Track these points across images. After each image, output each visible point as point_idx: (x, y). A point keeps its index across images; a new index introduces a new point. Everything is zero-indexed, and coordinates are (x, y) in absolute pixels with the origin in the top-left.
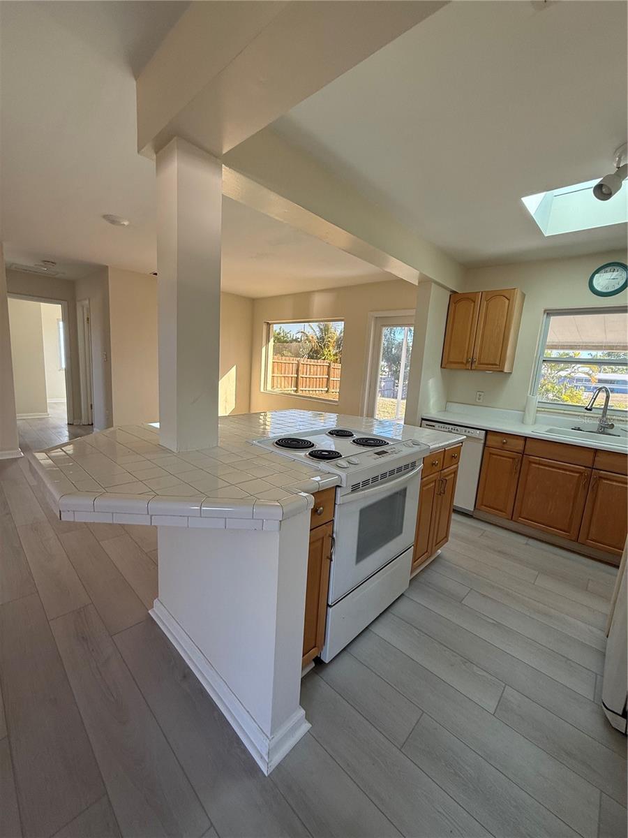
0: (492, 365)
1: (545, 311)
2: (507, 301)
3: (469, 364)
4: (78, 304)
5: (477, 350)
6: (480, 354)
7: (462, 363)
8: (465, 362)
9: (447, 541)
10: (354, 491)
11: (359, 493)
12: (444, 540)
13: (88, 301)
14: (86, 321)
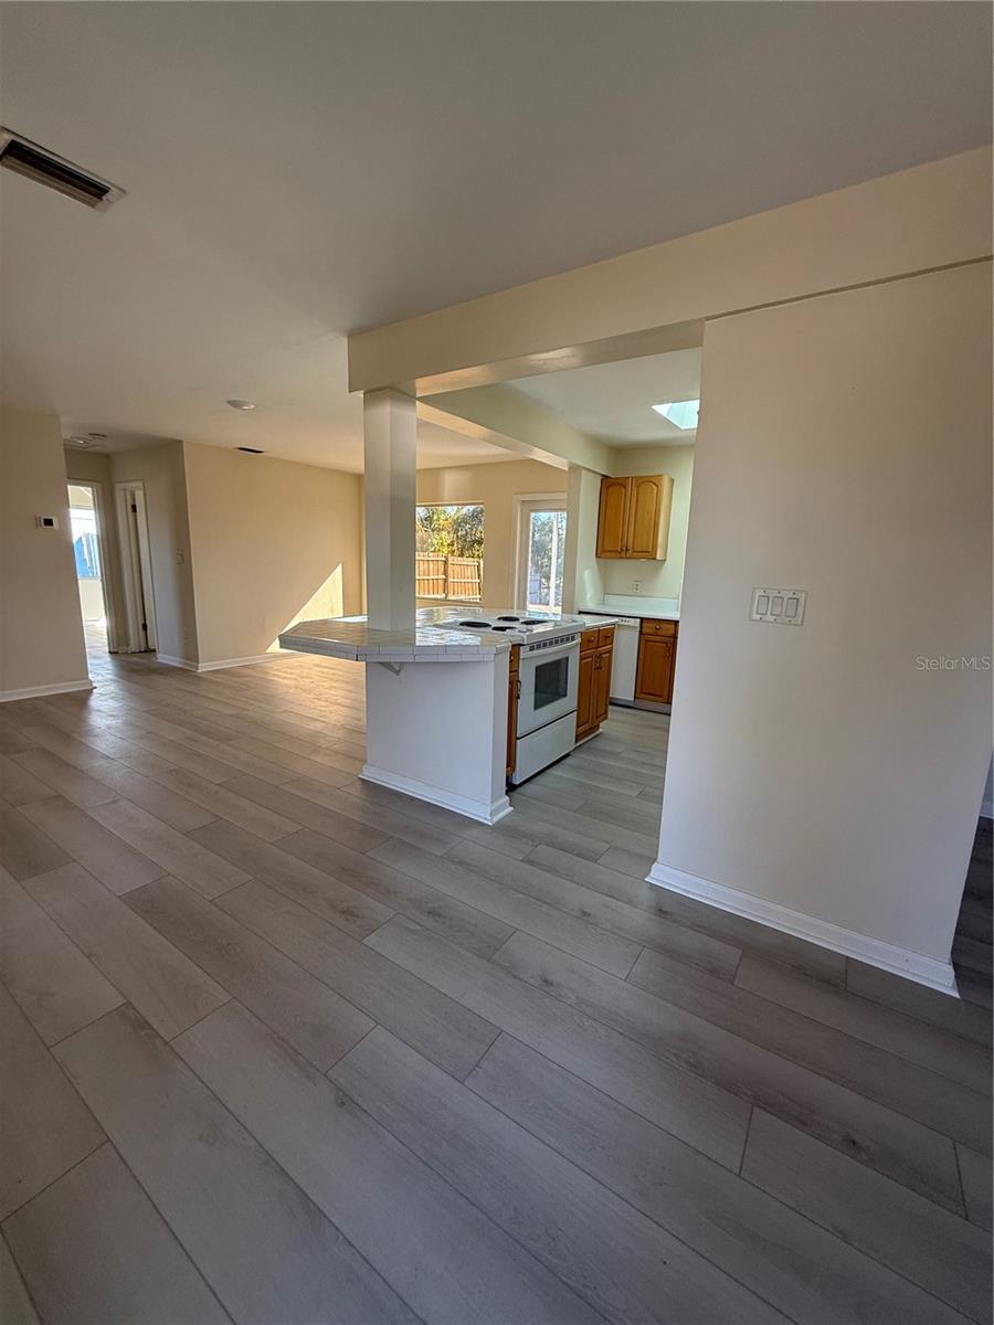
0: (646, 552)
2: (656, 488)
3: (624, 552)
4: (118, 487)
5: (631, 539)
6: (634, 541)
7: (617, 552)
8: (619, 550)
9: (606, 718)
10: (532, 649)
11: (535, 652)
12: (604, 716)
13: (140, 484)
14: (130, 510)
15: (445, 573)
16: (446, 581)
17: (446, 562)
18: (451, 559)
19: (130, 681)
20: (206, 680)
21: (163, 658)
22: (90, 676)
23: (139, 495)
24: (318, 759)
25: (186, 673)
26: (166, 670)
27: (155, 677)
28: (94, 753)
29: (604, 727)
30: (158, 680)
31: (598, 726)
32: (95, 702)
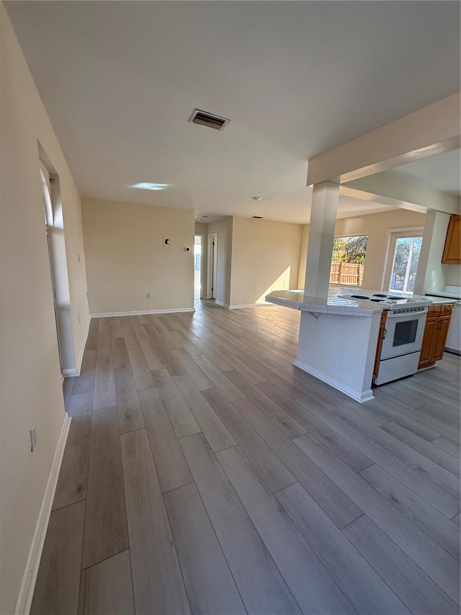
4: (209, 235)
7: (458, 260)
9: (441, 359)
10: (395, 313)
11: (396, 315)
12: (440, 357)
13: (216, 234)
14: (212, 244)
15: (340, 271)
16: (339, 275)
17: (340, 266)
18: (343, 264)
19: (207, 310)
20: (232, 312)
21: (218, 302)
22: (195, 306)
23: (216, 238)
24: (275, 352)
25: (225, 309)
26: (219, 307)
27: (214, 309)
28: (194, 335)
29: (438, 364)
30: (216, 311)
31: (434, 363)
32: (195, 316)
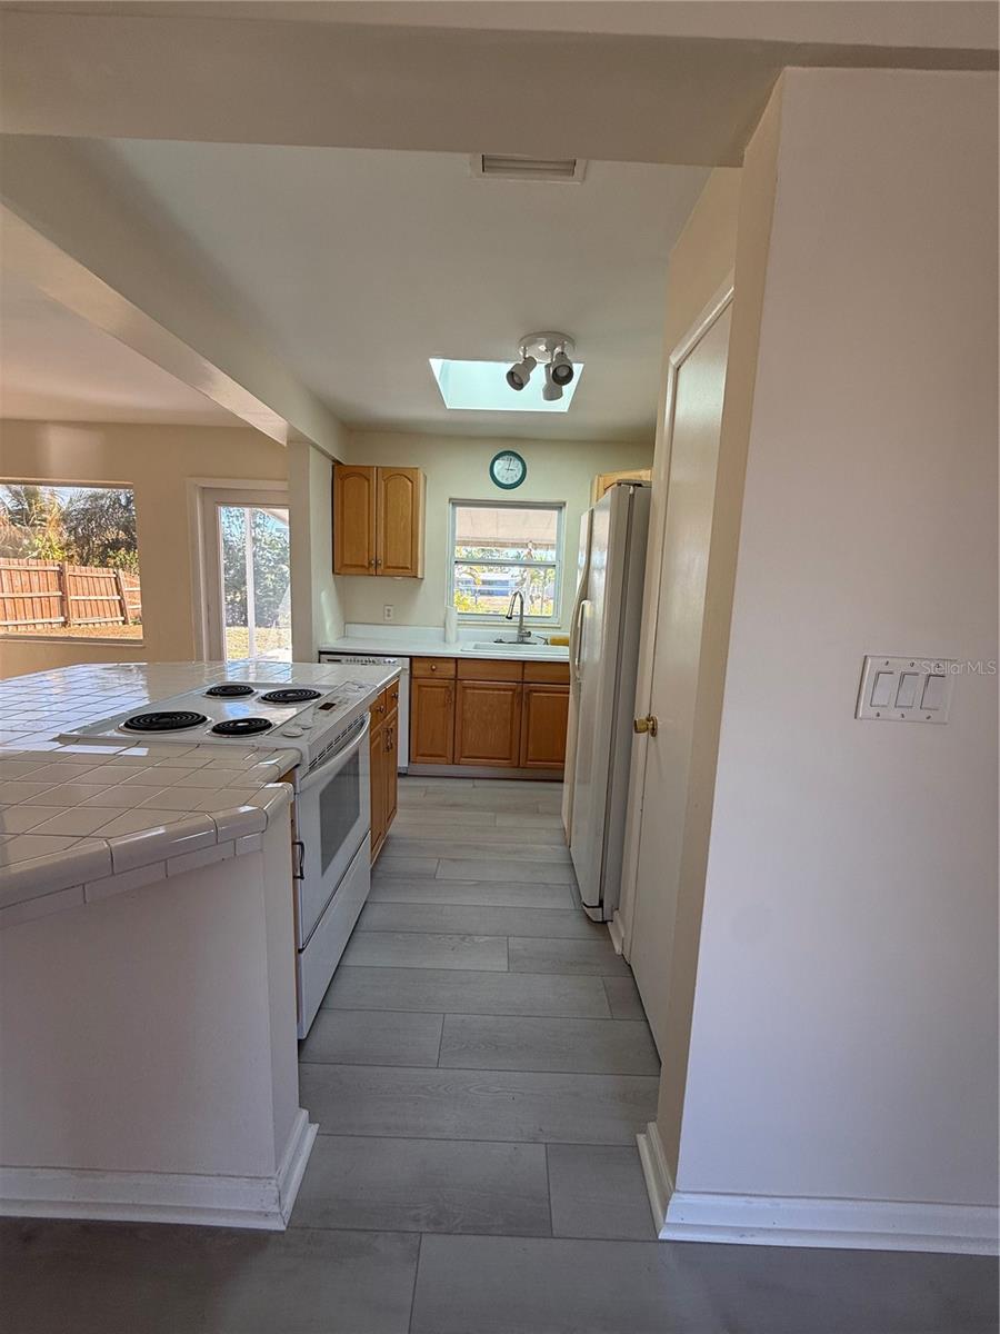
0: (402, 568)
1: (450, 499)
2: (410, 484)
3: (372, 568)
5: (381, 549)
6: (386, 553)
7: (363, 566)
8: (366, 564)
10: (312, 768)
11: (317, 770)
12: (394, 811)
15: (62, 587)
16: (63, 599)
17: (61, 574)
18: (69, 569)
